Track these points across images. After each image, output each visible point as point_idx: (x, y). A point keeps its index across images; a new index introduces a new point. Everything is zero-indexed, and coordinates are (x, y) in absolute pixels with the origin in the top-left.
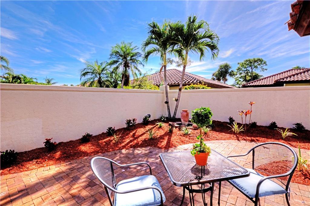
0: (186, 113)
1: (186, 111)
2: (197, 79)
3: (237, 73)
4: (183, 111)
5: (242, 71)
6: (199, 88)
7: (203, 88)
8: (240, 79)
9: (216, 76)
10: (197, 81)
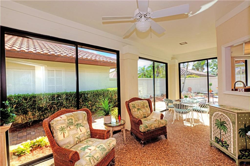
0: (190, 89)
1: (190, 88)
2: (189, 72)
3: (212, 64)
4: (189, 88)
5: (215, 62)
6: (194, 77)
7: (196, 77)
8: (214, 67)
9: (196, 67)
10: (189, 73)
